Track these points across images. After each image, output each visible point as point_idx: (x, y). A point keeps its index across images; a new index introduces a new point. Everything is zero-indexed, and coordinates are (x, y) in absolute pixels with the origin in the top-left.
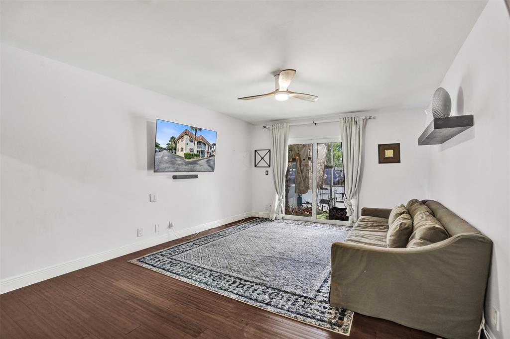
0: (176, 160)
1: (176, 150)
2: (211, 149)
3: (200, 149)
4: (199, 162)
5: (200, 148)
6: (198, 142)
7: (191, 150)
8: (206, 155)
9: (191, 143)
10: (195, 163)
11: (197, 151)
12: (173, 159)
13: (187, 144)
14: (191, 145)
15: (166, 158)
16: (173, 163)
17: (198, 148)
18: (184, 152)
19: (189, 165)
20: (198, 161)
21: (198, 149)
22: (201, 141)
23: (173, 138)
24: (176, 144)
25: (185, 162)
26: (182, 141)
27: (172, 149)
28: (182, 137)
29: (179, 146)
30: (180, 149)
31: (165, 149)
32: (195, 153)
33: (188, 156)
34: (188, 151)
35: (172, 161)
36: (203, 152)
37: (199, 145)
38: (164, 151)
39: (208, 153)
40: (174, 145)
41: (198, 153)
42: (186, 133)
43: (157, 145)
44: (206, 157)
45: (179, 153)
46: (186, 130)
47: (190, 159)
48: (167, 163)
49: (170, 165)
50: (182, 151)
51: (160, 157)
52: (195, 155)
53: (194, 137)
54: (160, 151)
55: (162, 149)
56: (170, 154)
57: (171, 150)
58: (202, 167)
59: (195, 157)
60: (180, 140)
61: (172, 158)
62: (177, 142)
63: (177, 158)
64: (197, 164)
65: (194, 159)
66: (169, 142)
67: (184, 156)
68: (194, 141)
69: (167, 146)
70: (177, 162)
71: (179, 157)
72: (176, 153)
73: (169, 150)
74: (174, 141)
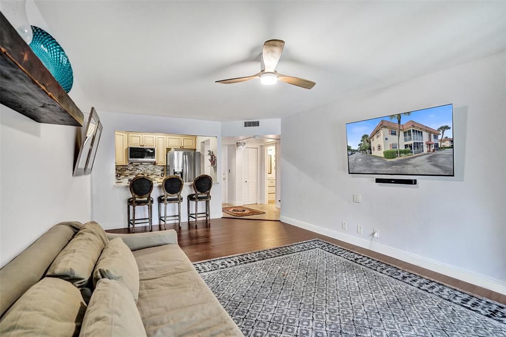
0: (373, 162)
1: (370, 149)
2: (436, 137)
3: (412, 142)
4: (413, 161)
5: (410, 139)
6: (405, 133)
7: (394, 146)
8: (426, 149)
9: (394, 136)
10: (403, 163)
11: (406, 146)
12: (368, 161)
13: (386, 139)
14: (394, 139)
15: (360, 160)
16: (369, 165)
17: (406, 140)
18: (383, 150)
19: (394, 167)
20: (409, 159)
21: (408, 143)
22: (411, 129)
23: (365, 136)
24: (370, 143)
25: (386, 163)
26: (378, 137)
27: (366, 148)
28: (377, 131)
29: (374, 144)
30: (376, 148)
31: (357, 151)
32: (402, 148)
33: (389, 155)
34: (389, 149)
35: (367, 163)
36: (418, 145)
37: (408, 137)
38: (356, 153)
39: (429, 145)
40: (367, 144)
41: (409, 149)
42: (383, 125)
43: (349, 149)
44: (425, 152)
45: (375, 153)
46: (383, 121)
47: (395, 158)
48: (362, 165)
49: (366, 168)
50: (379, 149)
51: (353, 159)
52: (401, 152)
53: (397, 126)
54: (352, 154)
55: (353, 152)
56: (364, 156)
57: (365, 150)
58: (417, 168)
59: (403, 155)
60: (375, 136)
61: (368, 160)
62: (371, 140)
63: (373, 158)
64: (407, 164)
65: (401, 158)
66: (361, 142)
67: (383, 156)
68: (397, 133)
69: (359, 147)
70: (374, 164)
71: (376, 157)
72: (371, 153)
73: (361, 152)
74: (367, 140)
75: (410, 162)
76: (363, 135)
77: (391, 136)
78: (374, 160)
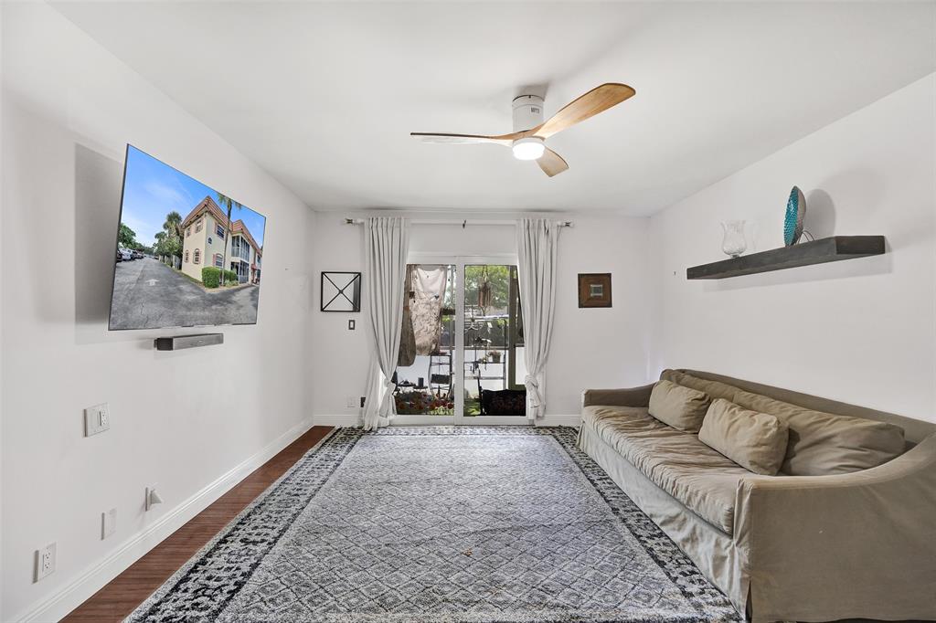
0: (180, 291)
1: (181, 255)
3: (238, 260)
4: (236, 298)
5: (238, 254)
6: (233, 238)
7: (219, 260)
8: (250, 277)
9: (219, 239)
10: (225, 299)
11: (233, 263)
12: (171, 289)
13: (210, 241)
14: (219, 245)
15: (153, 282)
16: (171, 300)
17: (233, 255)
18: (202, 265)
19: (214, 307)
20: (233, 292)
21: (234, 259)
22: (240, 235)
23: (174, 217)
24: (182, 238)
25: (204, 298)
26: (198, 230)
27: (171, 252)
28: (197, 217)
29: (189, 245)
30: (191, 257)
31: (149, 251)
32: (228, 268)
33: (212, 278)
34: (211, 265)
35: (168, 294)
36: (244, 266)
37: (236, 248)
38: (148, 259)
39: (254, 270)
40: (176, 240)
41: (235, 271)
42: (206, 208)
43: (125, 236)
44: (250, 282)
45: (193, 270)
46: (209, 199)
47: (216, 286)
48: (153, 300)
49: (163, 309)
50: (197, 260)
51: (133, 278)
52: (226, 276)
53: (226, 221)
54: (133, 259)
55: (140, 252)
56: (164, 271)
57: (168, 255)
59: (227, 282)
60: (193, 227)
61: (170, 284)
62: (185, 232)
63: (183, 282)
64: (230, 302)
65: (225, 289)
66: (163, 230)
67: (200, 278)
68: (225, 235)
69: (157, 241)
70: (182, 298)
71: (188, 279)
72: (180, 268)
73: (160, 257)
74: (177, 229)
75: (234, 298)
76: (170, 212)
77: (216, 235)
78: (183, 287)
